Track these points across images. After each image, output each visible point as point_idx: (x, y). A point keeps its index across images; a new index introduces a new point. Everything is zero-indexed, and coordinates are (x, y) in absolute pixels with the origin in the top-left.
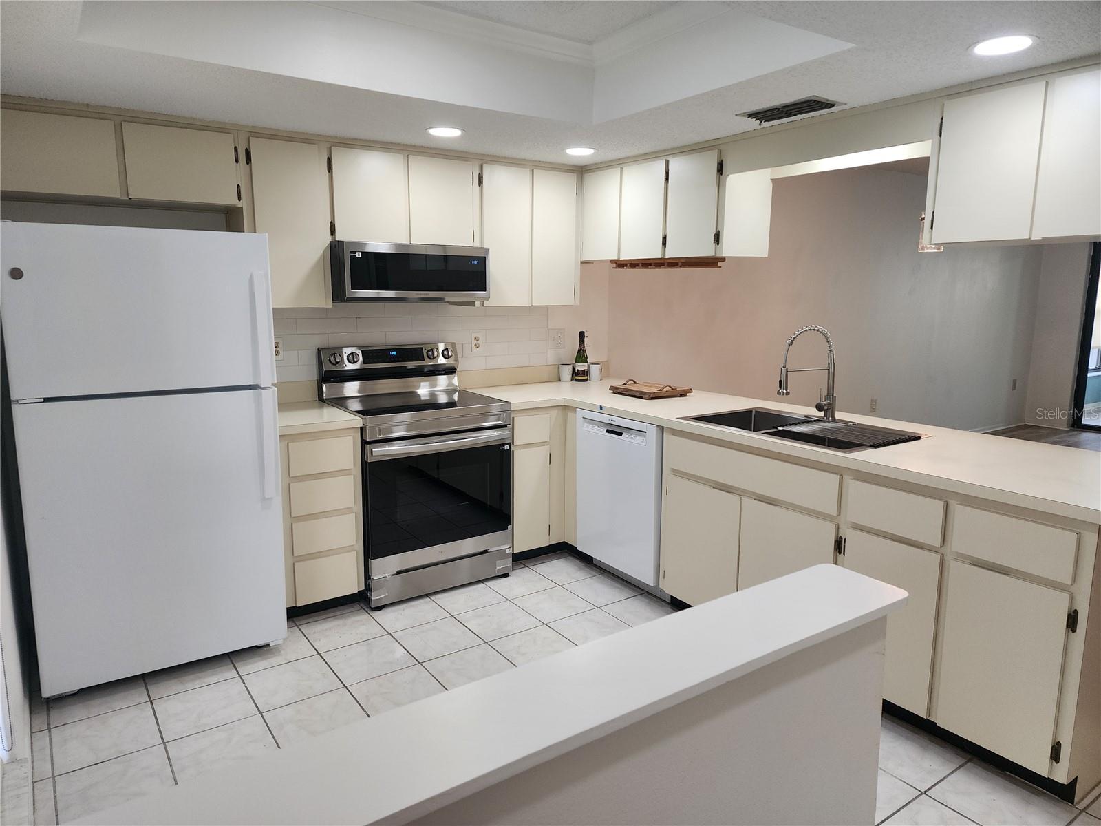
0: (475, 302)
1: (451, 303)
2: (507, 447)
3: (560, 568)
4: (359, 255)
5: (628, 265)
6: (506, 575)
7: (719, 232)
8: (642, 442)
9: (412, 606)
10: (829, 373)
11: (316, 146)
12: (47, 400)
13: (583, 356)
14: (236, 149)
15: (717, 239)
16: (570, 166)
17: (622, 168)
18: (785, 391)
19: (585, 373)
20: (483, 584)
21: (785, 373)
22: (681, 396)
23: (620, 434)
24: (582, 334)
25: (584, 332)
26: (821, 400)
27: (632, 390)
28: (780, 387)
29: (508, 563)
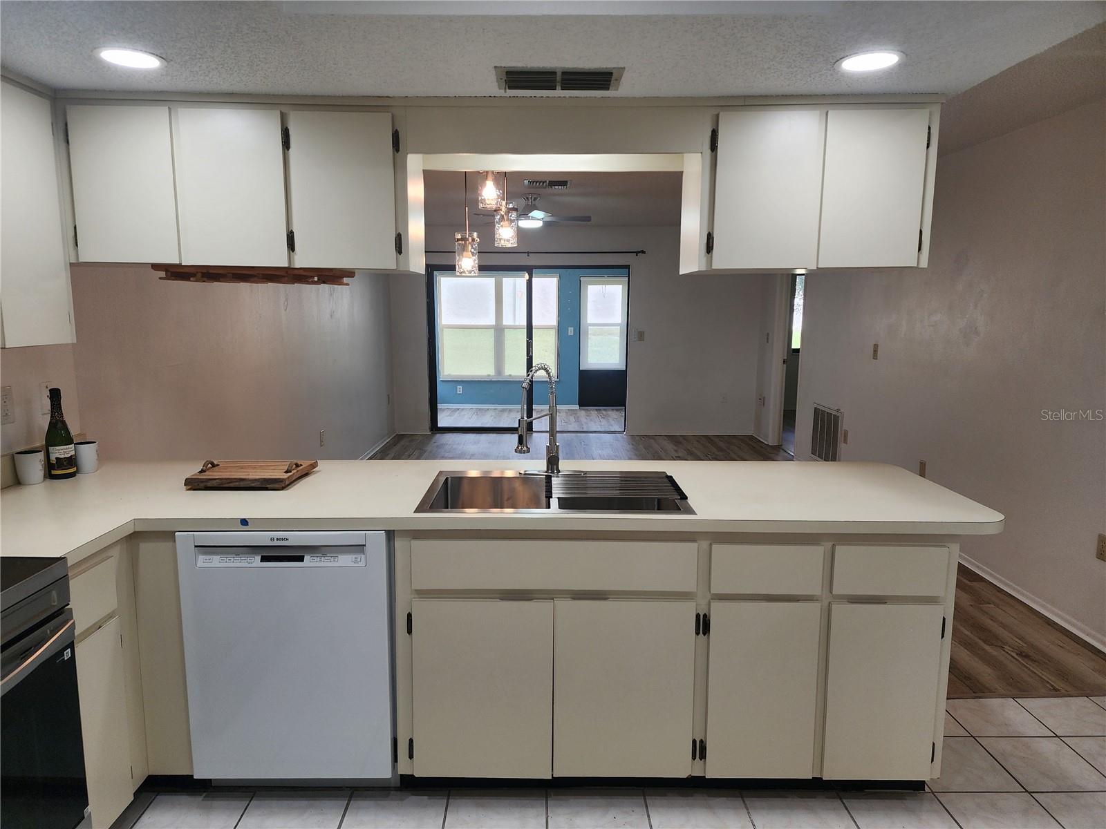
7: (399, 234)
13: (62, 431)
15: (399, 245)
19: (72, 462)
23: (297, 558)
24: (55, 394)
25: (57, 389)
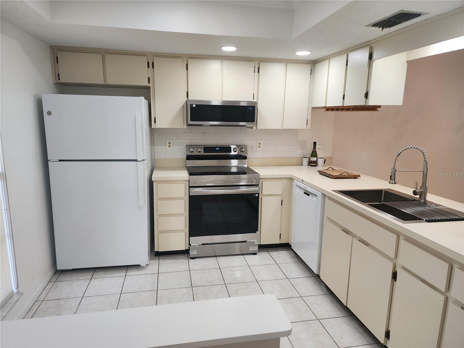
0: (253, 127)
1: (248, 127)
2: (257, 195)
3: (282, 256)
4: (194, 106)
5: (330, 109)
6: (255, 254)
7: (368, 92)
8: (316, 200)
9: (207, 260)
10: (424, 173)
11: (181, 59)
12: (60, 161)
13: (315, 154)
14: (148, 63)
15: (367, 95)
16: (307, 61)
17: (329, 60)
18: (393, 182)
19: (316, 162)
20: (243, 256)
21: (394, 171)
22: (355, 178)
23: (308, 195)
24: (315, 143)
25: (316, 142)
26: (416, 189)
27: (326, 173)
28: (391, 179)
29: (256, 248)
